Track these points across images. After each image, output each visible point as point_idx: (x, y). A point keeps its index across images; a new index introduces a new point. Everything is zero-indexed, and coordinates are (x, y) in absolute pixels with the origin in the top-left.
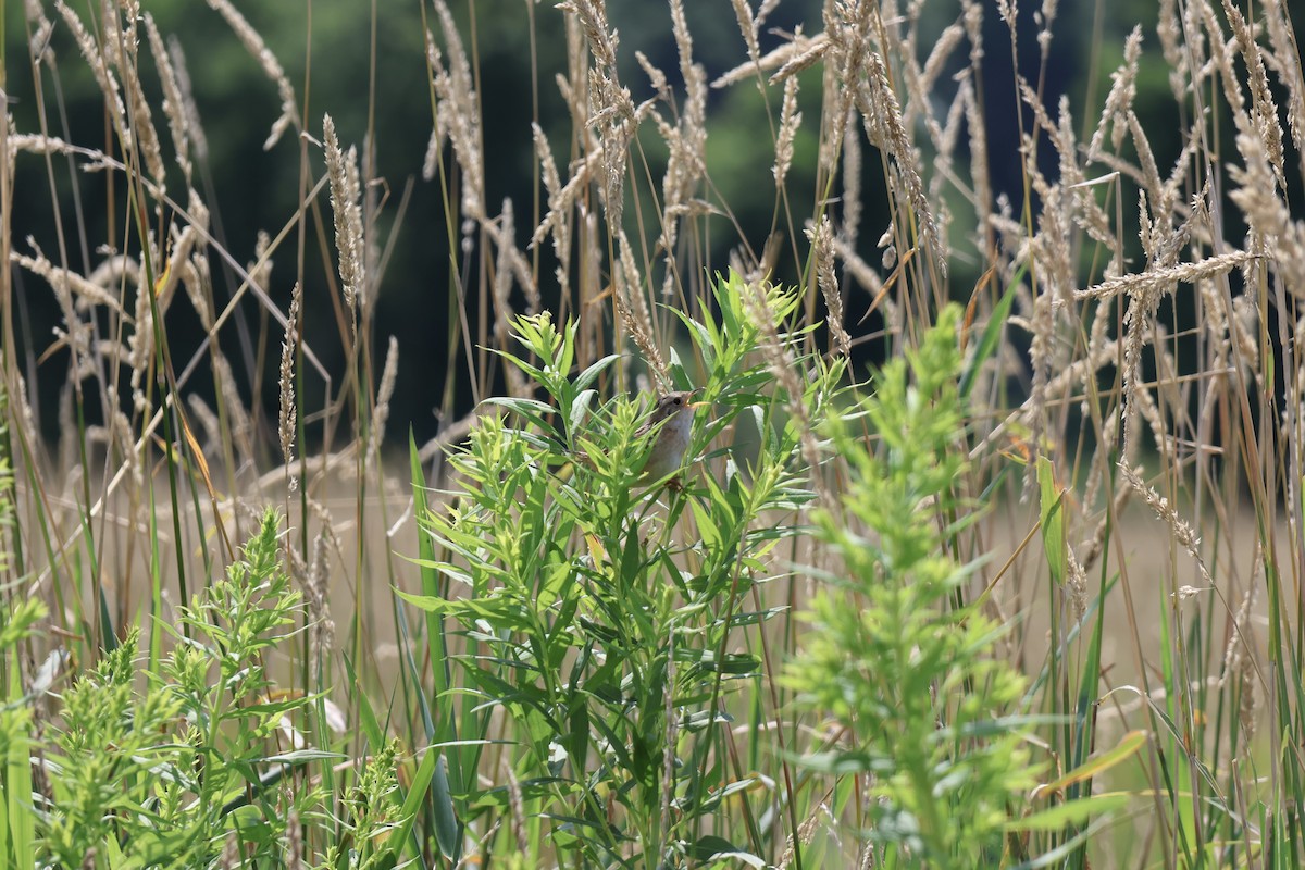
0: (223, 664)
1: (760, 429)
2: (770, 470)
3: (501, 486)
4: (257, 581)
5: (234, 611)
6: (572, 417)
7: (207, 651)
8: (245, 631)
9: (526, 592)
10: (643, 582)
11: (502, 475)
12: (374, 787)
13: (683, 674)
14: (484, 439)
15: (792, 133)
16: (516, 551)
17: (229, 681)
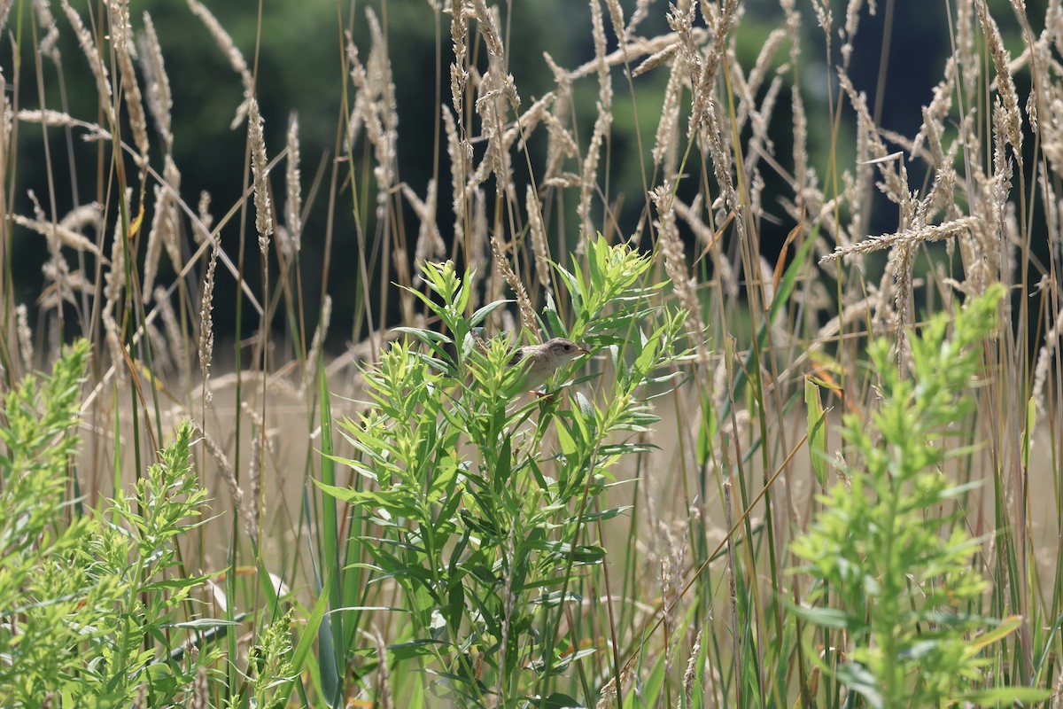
0: (141, 546)
1: (615, 363)
2: (620, 398)
3: (403, 401)
4: (172, 480)
5: (153, 503)
6: (463, 347)
7: (130, 536)
8: (161, 520)
9: (419, 487)
10: (513, 483)
11: (405, 391)
12: (272, 648)
13: (542, 560)
14: (392, 361)
15: (671, 122)
16: (413, 454)
17: (147, 560)
